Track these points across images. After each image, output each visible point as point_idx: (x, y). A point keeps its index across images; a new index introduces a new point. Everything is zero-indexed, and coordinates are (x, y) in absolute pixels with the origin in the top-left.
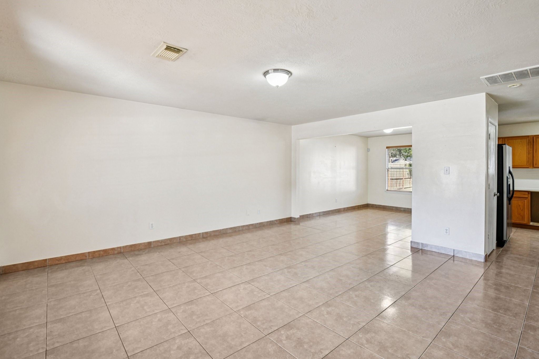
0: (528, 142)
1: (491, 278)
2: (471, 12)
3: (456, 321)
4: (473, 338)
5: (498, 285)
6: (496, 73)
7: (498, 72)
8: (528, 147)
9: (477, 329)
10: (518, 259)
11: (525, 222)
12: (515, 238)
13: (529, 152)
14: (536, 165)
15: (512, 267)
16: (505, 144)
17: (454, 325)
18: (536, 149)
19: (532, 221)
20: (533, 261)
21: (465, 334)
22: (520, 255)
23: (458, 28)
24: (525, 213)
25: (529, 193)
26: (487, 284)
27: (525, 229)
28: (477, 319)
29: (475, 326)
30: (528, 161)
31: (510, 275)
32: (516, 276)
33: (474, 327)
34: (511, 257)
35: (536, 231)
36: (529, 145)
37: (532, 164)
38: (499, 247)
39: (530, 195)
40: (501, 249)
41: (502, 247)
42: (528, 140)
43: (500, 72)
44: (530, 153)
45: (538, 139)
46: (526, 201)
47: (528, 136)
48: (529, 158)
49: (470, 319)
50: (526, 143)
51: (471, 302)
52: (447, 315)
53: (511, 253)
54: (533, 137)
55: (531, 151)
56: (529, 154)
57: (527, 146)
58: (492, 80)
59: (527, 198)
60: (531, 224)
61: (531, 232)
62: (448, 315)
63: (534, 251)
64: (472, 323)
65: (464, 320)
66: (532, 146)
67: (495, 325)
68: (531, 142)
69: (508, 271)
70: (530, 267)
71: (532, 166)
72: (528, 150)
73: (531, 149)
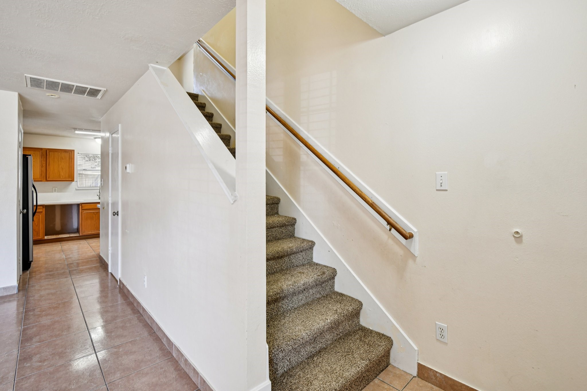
0: (42, 155)
1: (35, 307)
2: (65, 4)
3: (23, 376)
4: (55, 378)
5: (47, 310)
6: (44, 77)
7: (46, 77)
8: (41, 160)
9: (53, 366)
10: (50, 275)
11: (40, 237)
12: (36, 256)
13: (42, 165)
14: (49, 178)
15: (50, 286)
16: (30, 155)
17: (26, 382)
18: (49, 163)
19: (46, 235)
20: (64, 272)
21: (44, 381)
22: (50, 271)
23: (39, 10)
24: (40, 228)
25: (43, 207)
26: (35, 315)
27: (41, 245)
28: (46, 357)
29: (49, 365)
30: (41, 174)
31: (52, 294)
32: (58, 293)
33: (49, 367)
34: (42, 277)
35: (51, 244)
36: (43, 158)
37: (45, 177)
38: (25, 271)
39: (44, 209)
40: (28, 272)
41: (28, 270)
42: (42, 152)
43: (49, 78)
44: (44, 166)
45: (50, 153)
46: (40, 215)
47: (41, 149)
48: (42, 171)
49: (40, 362)
50: (39, 155)
51: (29, 344)
52: (8, 378)
53: (41, 273)
54: (47, 150)
55: (44, 164)
56: (42, 167)
57: (41, 158)
58: (36, 83)
59: (42, 212)
60: (46, 237)
61: (47, 246)
62: (10, 377)
63: (60, 264)
64: (45, 364)
65: (33, 368)
66: (45, 159)
67: (68, 350)
68: (44, 155)
69: (48, 291)
70: (65, 279)
71: (45, 180)
72: (42, 163)
73: (45, 162)
